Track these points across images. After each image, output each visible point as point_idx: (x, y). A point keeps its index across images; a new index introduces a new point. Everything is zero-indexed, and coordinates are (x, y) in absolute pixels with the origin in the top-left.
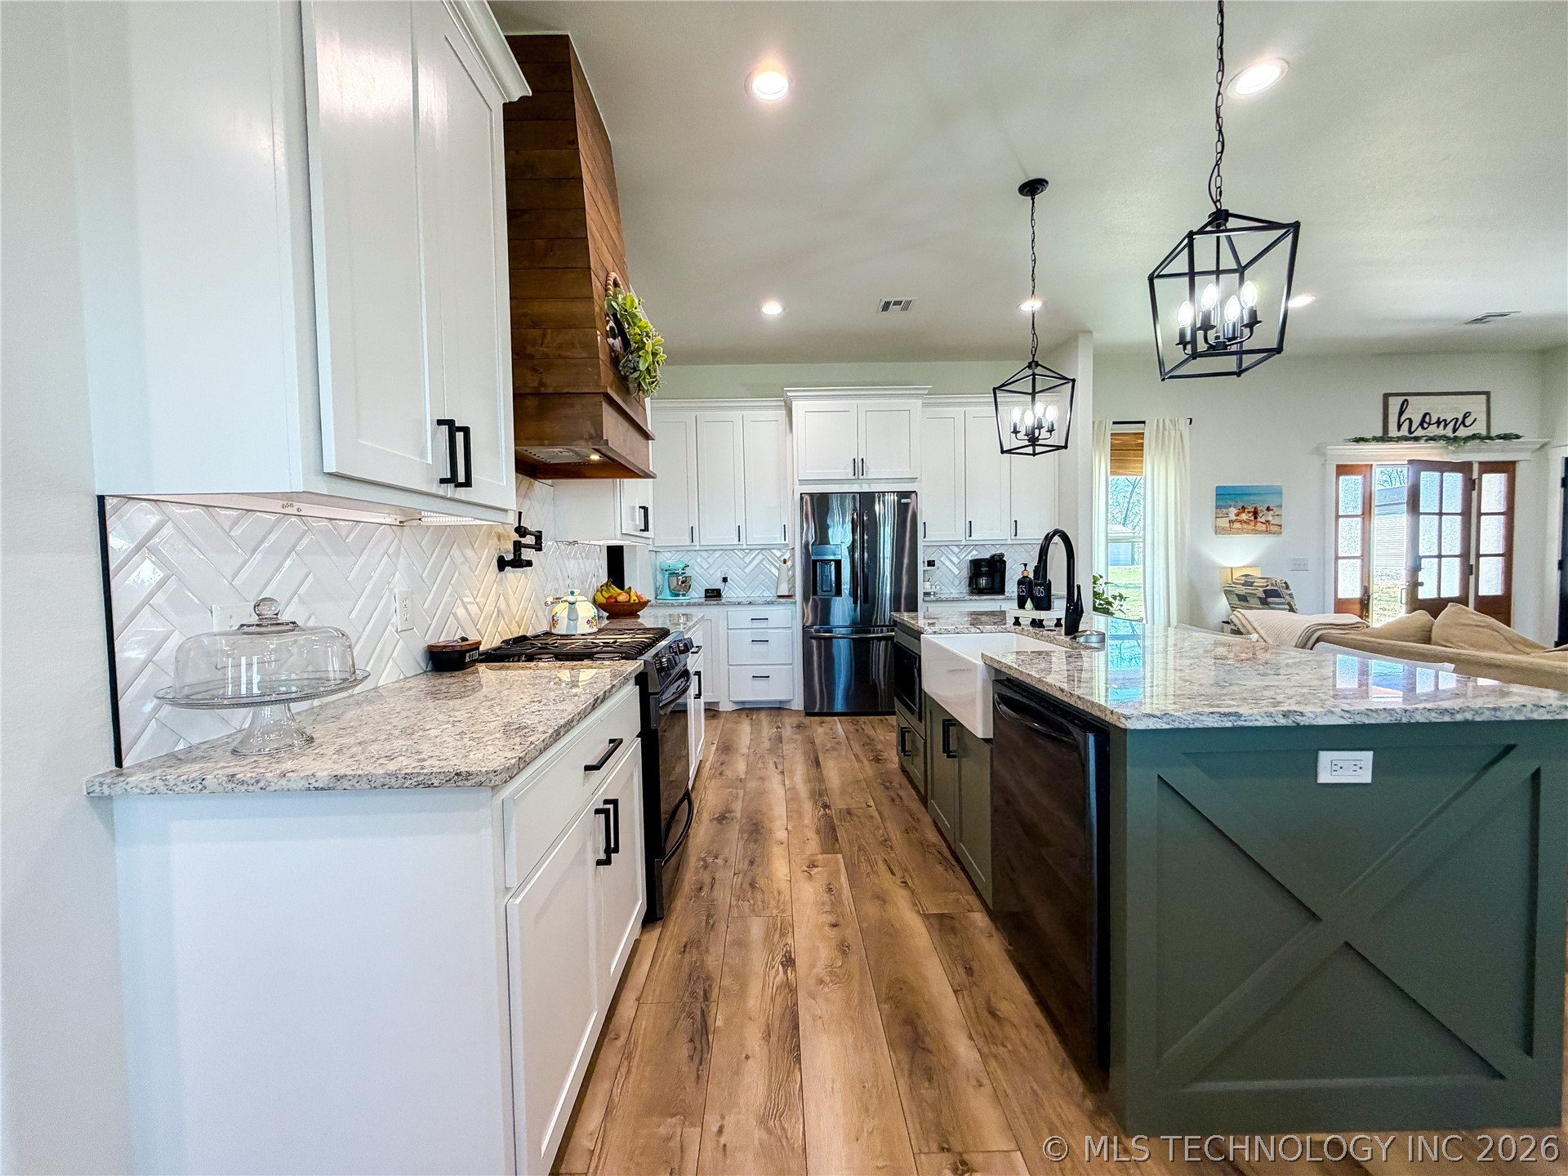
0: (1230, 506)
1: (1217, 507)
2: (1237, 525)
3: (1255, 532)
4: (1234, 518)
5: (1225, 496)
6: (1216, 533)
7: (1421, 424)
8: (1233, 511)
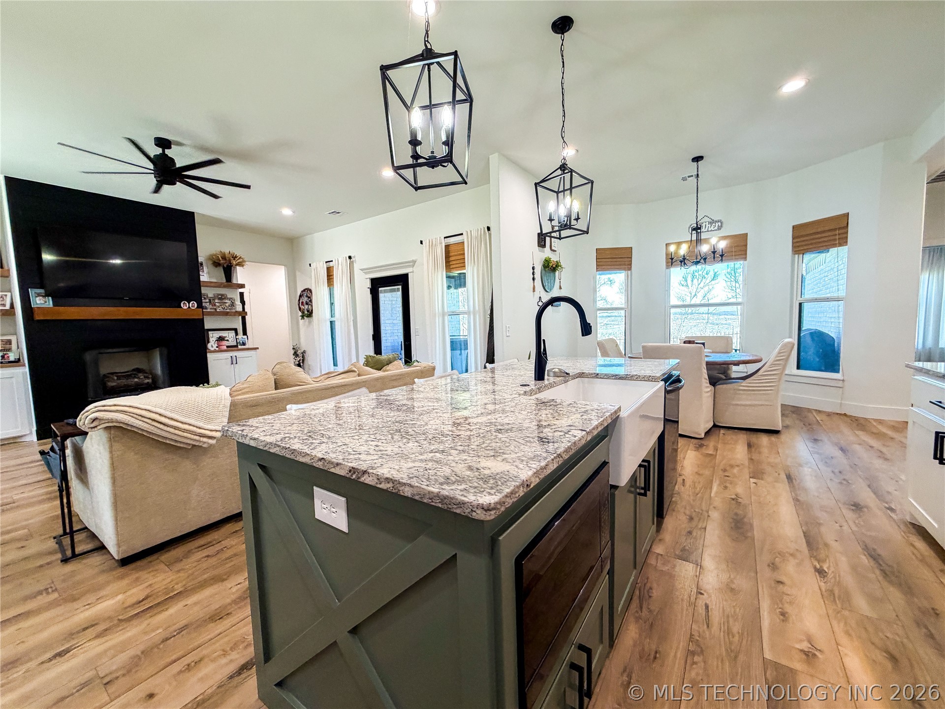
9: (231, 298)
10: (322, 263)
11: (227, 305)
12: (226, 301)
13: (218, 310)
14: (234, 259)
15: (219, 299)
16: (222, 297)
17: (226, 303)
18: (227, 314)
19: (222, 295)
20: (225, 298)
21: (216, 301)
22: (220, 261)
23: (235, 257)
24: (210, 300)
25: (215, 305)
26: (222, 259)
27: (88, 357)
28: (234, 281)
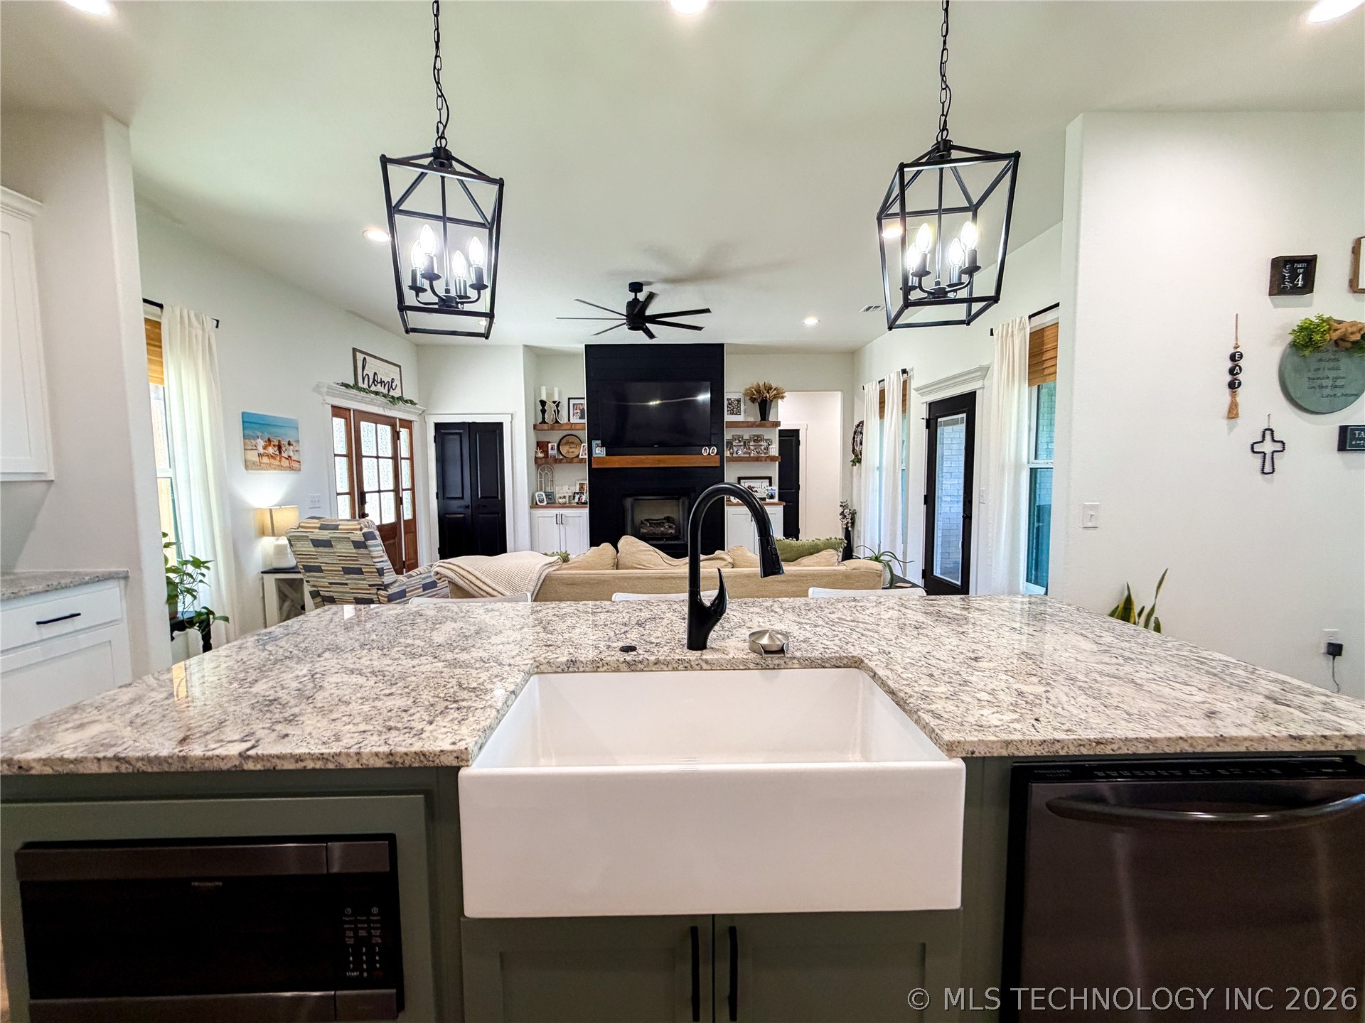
0: (258, 437)
1: (245, 437)
2: (265, 460)
3: (281, 468)
4: (262, 451)
5: (253, 426)
6: (247, 467)
7: (373, 382)
8: (261, 443)
9: (768, 440)
10: (874, 383)
11: (762, 448)
12: (762, 443)
13: (752, 455)
14: (768, 392)
15: (755, 441)
16: (758, 439)
17: (762, 445)
18: (757, 459)
19: (758, 436)
20: (761, 440)
21: (752, 443)
22: (754, 394)
23: (769, 389)
24: (745, 443)
25: (749, 448)
26: (757, 392)
27: (628, 502)
28: (772, 418)
